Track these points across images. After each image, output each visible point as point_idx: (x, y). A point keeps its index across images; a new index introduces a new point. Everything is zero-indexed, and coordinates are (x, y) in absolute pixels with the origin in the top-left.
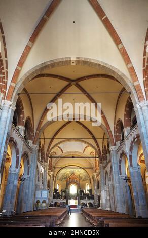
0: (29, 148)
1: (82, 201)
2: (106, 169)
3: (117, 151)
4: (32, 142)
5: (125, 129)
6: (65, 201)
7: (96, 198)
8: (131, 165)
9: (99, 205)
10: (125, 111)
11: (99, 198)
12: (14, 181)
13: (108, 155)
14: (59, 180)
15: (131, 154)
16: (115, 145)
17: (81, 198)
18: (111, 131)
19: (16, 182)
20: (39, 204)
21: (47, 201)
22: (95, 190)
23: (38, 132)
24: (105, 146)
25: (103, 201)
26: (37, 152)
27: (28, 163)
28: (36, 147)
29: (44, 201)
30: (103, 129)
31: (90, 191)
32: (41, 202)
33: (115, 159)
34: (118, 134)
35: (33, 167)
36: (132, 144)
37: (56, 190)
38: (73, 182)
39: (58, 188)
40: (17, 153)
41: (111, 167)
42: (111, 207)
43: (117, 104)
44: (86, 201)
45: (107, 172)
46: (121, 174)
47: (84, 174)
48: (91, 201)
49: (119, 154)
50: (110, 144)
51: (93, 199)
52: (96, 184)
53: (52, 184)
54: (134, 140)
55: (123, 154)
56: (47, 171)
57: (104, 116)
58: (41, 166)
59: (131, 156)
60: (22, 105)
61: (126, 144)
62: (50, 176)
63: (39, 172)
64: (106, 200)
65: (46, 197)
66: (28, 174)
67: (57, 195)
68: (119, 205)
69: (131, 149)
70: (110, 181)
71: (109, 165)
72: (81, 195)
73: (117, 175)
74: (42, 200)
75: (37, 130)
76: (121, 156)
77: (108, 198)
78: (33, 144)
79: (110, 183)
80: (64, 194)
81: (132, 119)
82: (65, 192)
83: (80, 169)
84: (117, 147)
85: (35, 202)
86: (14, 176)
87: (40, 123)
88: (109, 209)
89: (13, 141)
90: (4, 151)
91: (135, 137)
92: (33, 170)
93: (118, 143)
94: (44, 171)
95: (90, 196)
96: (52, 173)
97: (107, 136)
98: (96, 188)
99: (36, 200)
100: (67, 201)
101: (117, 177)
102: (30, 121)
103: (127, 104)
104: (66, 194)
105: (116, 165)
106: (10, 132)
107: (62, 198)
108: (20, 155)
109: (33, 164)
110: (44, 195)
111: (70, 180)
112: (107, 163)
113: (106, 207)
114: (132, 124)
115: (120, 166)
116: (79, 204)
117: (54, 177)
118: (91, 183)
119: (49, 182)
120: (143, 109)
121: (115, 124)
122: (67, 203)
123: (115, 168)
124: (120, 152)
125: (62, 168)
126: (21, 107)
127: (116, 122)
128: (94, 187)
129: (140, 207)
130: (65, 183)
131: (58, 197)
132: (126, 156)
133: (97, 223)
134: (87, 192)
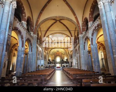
0: (31, 36)
1: (63, 65)
2: (76, 48)
3: (83, 37)
4: (33, 33)
5: (89, 23)
6: (54, 65)
7: (70, 63)
8: (92, 44)
9: (71, 66)
10: (90, 11)
11: (72, 63)
12: (21, 55)
13: (77, 40)
14: (51, 55)
15: (92, 37)
16: (82, 34)
17: (62, 63)
18: (80, 26)
19: (23, 56)
20: (40, 67)
21: (44, 65)
22: (69, 59)
23: (36, 27)
24: (76, 36)
25: (74, 64)
26: (36, 39)
27: (31, 45)
28: (35, 36)
29: (42, 66)
30: (75, 25)
31: (67, 60)
32: (40, 66)
33: (81, 42)
34: (84, 27)
35: (34, 48)
36: (93, 31)
37: (49, 60)
38: (58, 55)
39: (50, 59)
40: (22, 38)
41: (79, 47)
42: (78, 67)
43: (85, 8)
44: (65, 65)
45: (76, 50)
46: (85, 50)
47: (64, 52)
48: (68, 64)
49: (84, 39)
50: (79, 34)
51: (69, 63)
52: (70, 56)
53: (47, 57)
54: (95, 28)
55: (87, 39)
56: (44, 50)
57: (76, 17)
58: (40, 48)
59: (92, 39)
60: (23, 7)
61: (89, 32)
62: (46, 53)
63: (39, 51)
64: (76, 63)
65: (43, 63)
66: (32, 51)
67: (50, 62)
68: (83, 66)
69: (93, 35)
70: (78, 54)
71: (78, 46)
72: (62, 62)
73: (82, 50)
74: (41, 65)
75: (36, 26)
76: (85, 40)
77: (77, 62)
78: (34, 34)
79: (78, 55)
80: (53, 62)
81: (94, 17)
82: (54, 60)
83: (61, 49)
84: (83, 35)
85: (37, 66)
86: (21, 52)
87: (37, 21)
88: (77, 68)
89: (18, 30)
90: (8, 34)
91: (96, 26)
92: (34, 49)
93: (84, 33)
94: (42, 50)
95: (67, 62)
96: (46, 52)
97: (77, 29)
98: (70, 58)
99: (37, 65)
100: (55, 65)
101: (82, 52)
102: (31, 19)
103: (91, 7)
104: (54, 62)
105: (82, 45)
106: (13, 22)
107: (52, 63)
108: (24, 40)
109: (34, 46)
110: (42, 62)
111: (56, 54)
112: (76, 45)
113: (75, 67)
114: (93, 20)
115: (84, 45)
116: (61, 66)
117: (48, 53)
118: (67, 56)
119: (45, 56)
120: (105, 4)
121: (82, 21)
122: (55, 66)
123: (81, 46)
124: (85, 38)
125: (52, 49)
126: (23, 9)
127: (83, 20)
128: (69, 58)
129: (96, 66)
130: (54, 56)
131: (50, 63)
132: (89, 39)
133: (73, 77)
134: (65, 60)
